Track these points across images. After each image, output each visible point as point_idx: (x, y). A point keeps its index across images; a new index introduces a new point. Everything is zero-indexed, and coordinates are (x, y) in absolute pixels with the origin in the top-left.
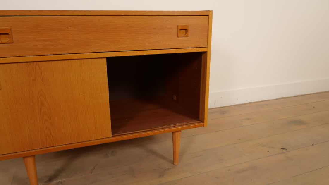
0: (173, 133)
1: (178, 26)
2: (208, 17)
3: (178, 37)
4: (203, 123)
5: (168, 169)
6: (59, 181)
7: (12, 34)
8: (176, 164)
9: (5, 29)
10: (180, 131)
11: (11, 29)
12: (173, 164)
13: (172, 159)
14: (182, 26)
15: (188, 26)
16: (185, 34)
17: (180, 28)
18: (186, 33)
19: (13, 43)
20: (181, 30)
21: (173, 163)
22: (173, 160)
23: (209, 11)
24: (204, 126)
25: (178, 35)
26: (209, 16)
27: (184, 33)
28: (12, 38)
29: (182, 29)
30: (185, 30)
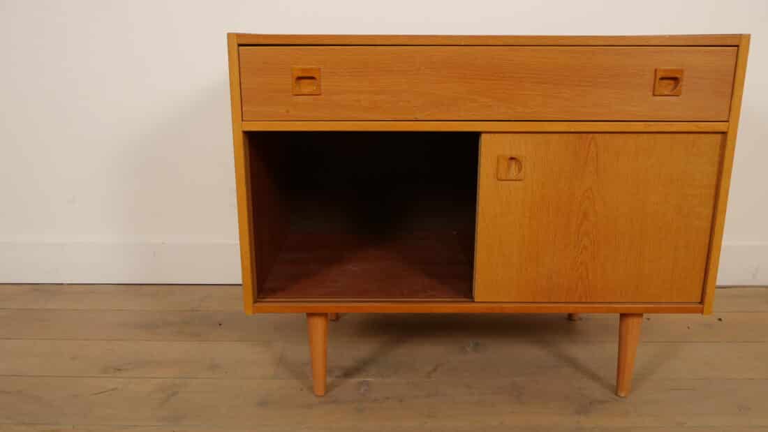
0: (623, 316)
1: (656, 70)
2: (738, 50)
3: (654, 95)
4: (702, 306)
5: (601, 402)
6: (362, 379)
7: (320, 79)
8: (623, 395)
9: (312, 69)
10: (640, 315)
11: (320, 69)
12: (616, 394)
13: (614, 382)
14: (665, 71)
15: (682, 71)
16: (673, 90)
17: (660, 75)
18: (675, 87)
19: (320, 95)
20: (662, 79)
21: (616, 390)
22: (615, 384)
23: (741, 35)
24: (702, 312)
25: (654, 91)
26: (740, 48)
27: (671, 87)
28: (319, 86)
29: (664, 76)
30: (675, 79)
